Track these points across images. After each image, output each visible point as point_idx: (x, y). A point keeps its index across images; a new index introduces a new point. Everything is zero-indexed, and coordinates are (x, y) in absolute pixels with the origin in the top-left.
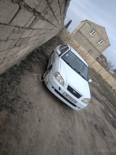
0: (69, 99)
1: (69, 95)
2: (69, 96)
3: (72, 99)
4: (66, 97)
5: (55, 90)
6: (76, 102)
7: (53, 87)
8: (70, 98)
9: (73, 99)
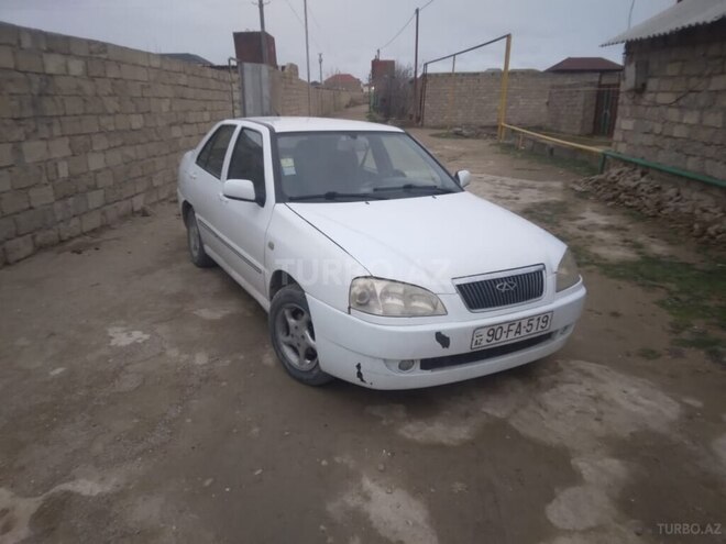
0: (512, 338)
1: (500, 325)
2: (505, 328)
3: (524, 323)
4: (494, 344)
5: (428, 364)
6: (545, 317)
7: (405, 365)
8: (514, 328)
9: (530, 318)
